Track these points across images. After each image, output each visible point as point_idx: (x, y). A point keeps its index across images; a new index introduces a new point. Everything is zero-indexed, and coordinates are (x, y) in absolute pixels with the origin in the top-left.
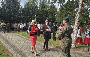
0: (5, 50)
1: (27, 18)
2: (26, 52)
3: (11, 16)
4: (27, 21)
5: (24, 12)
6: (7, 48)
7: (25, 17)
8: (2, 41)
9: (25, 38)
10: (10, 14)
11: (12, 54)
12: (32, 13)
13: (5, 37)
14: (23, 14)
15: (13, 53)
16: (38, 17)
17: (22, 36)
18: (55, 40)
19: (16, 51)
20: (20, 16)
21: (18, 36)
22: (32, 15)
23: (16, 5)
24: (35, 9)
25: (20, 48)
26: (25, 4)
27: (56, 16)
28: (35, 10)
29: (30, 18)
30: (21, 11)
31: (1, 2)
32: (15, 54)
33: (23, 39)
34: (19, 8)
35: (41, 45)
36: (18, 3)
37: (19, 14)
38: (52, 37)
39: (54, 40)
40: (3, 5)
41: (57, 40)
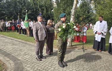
1: (14, 14)
2: (16, 54)
4: (15, 18)
7: (11, 12)
9: (13, 40)
12: (21, 7)
14: (8, 8)
16: (30, 12)
17: (9, 37)
19: (3, 54)
20: (4, 11)
21: (4, 37)
22: (21, 10)
25: (8, 50)
27: (52, 11)
28: (25, 3)
29: (19, 14)
32: (2, 57)
33: (10, 40)
35: (34, 46)
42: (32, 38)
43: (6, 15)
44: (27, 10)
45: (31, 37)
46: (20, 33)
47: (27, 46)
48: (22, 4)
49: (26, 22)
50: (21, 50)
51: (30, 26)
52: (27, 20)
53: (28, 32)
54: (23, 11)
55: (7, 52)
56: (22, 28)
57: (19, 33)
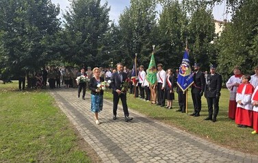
0: (79, 139)
2: (132, 150)
3: (87, 52)
5: (120, 38)
6: (82, 134)
7: (121, 52)
8: (69, 116)
10: (85, 46)
11: (95, 153)
12: (140, 40)
13: (74, 104)
15: (98, 149)
16: (157, 50)
18: (215, 120)
19: (105, 145)
20: (108, 49)
22: (140, 45)
23: (97, 20)
24: (147, 28)
25: (115, 136)
26: (121, 16)
27: (212, 42)
28: (149, 31)
29: (136, 54)
30: (112, 35)
31: (65, 16)
32: (104, 152)
34: (105, 28)
36: (105, 16)
37: (106, 45)
38: (204, 111)
39: (210, 118)
40: (69, 25)
41: (221, 119)
42: (163, 108)
43: (112, 57)
44: (154, 46)
45: (159, 106)
46: (137, 96)
47: (155, 131)
48: (141, 33)
49: (151, 72)
50: (141, 139)
51: (160, 81)
52: (154, 68)
53: (154, 96)
54: (144, 47)
55: (113, 140)
56: (140, 84)
57: (134, 95)
